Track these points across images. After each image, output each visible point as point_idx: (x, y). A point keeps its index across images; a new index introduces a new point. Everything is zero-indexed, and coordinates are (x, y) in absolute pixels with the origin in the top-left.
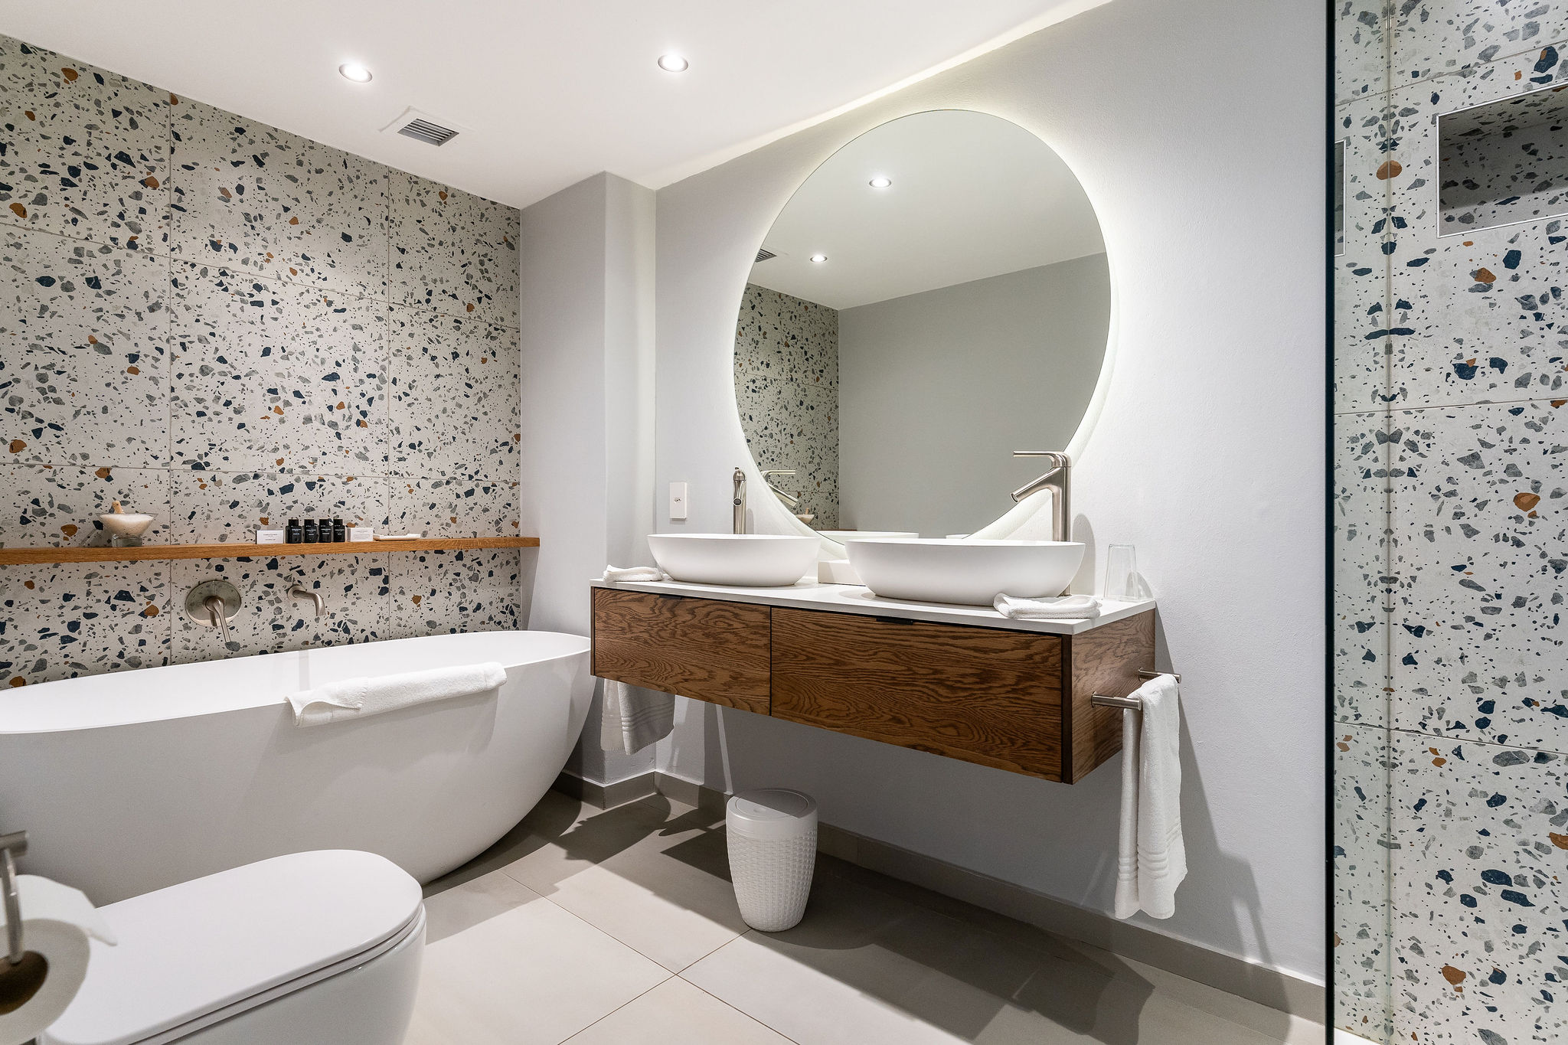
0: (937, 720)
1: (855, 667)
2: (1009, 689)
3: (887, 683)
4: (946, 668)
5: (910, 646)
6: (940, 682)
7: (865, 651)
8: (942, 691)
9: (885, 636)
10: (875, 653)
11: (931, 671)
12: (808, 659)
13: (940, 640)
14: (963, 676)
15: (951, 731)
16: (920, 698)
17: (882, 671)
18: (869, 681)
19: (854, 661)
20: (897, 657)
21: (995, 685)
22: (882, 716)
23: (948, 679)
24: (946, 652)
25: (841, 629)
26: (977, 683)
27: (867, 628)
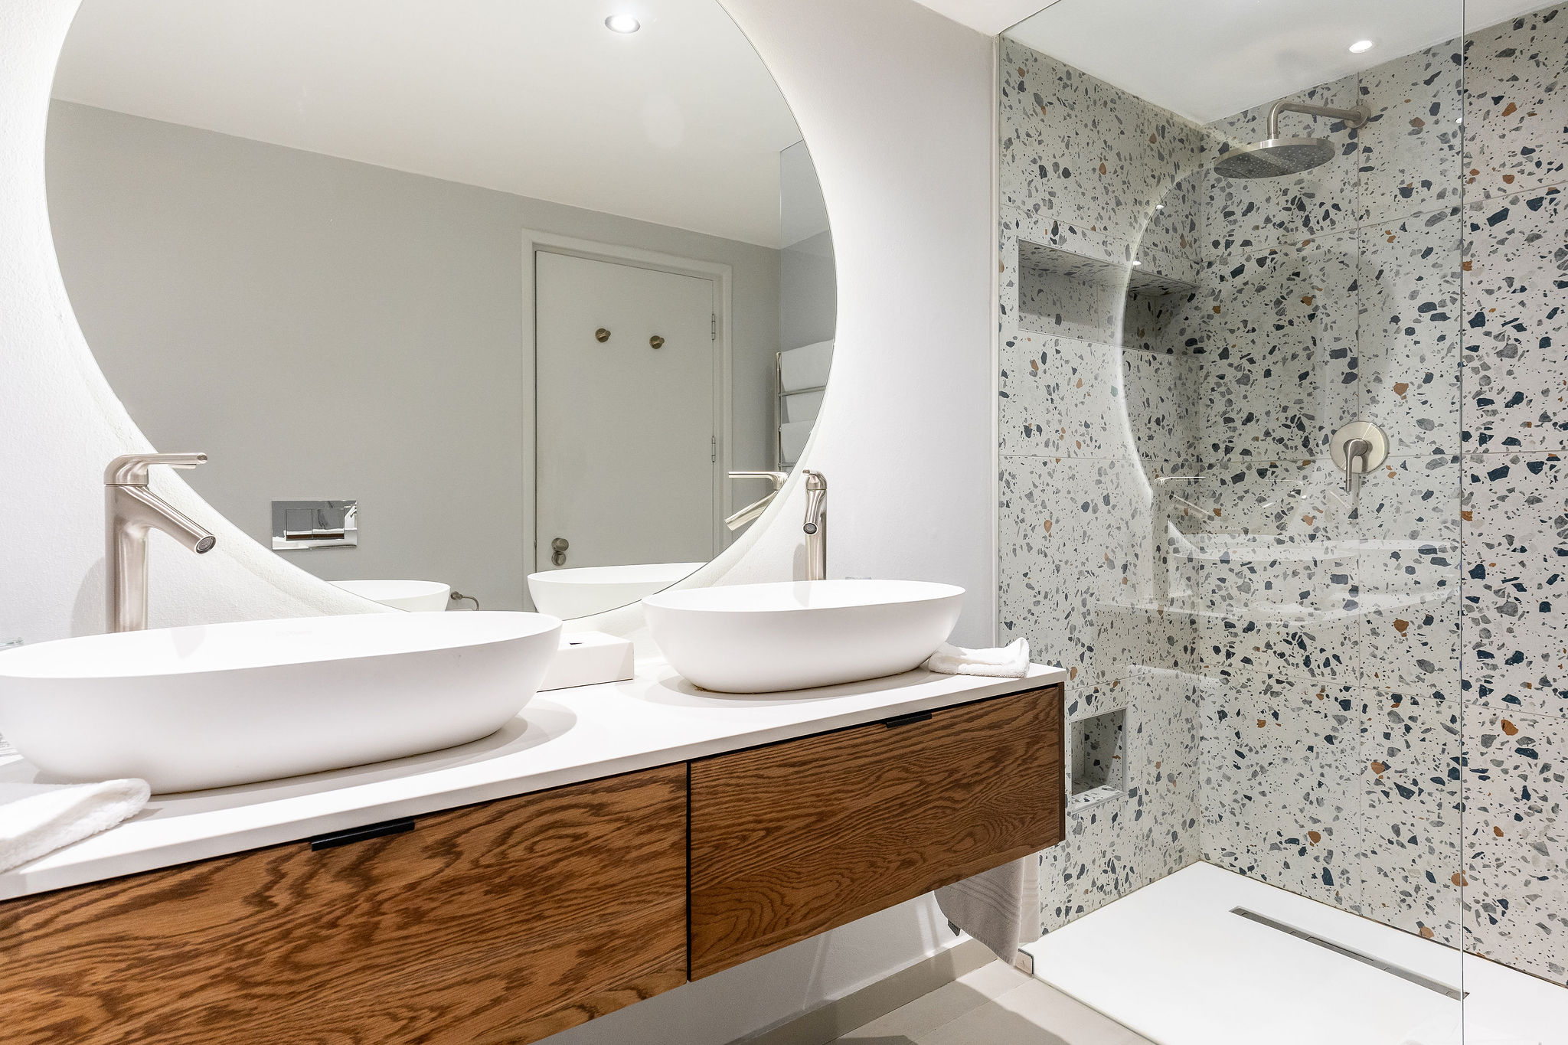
0: (953, 837)
1: (847, 813)
2: (1019, 762)
3: (894, 816)
4: (962, 763)
5: (923, 749)
6: (957, 785)
7: (864, 780)
8: (958, 795)
9: (891, 747)
10: (879, 778)
11: (947, 774)
12: (769, 831)
13: (958, 728)
14: (978, 766)
15: (968, 843)
16: (935, 817)
17: (887, 801)
18: (871, 823)
19: (847, 803)
20: (907, 770)
21: (1008, 762)
22: (888, 868)
23: (964, 776)
24: (962, 741)
25: (825, 759)
26: (992, 768)
27: (867, 743)
